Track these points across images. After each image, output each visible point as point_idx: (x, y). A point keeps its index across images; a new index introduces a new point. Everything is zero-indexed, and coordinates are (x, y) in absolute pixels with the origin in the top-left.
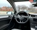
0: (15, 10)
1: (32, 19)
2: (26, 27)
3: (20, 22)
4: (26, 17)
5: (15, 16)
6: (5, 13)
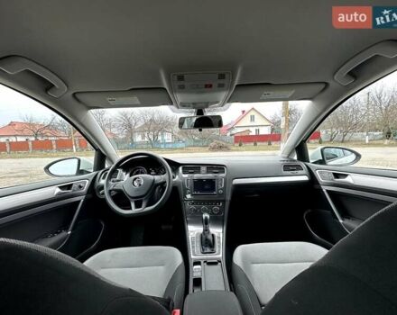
0: (97, 150)
1: (189, 186)
2: (163, 227)
3: (134, 210)
4: (158, 178)
5: (103, 182)
6: (36, 163)
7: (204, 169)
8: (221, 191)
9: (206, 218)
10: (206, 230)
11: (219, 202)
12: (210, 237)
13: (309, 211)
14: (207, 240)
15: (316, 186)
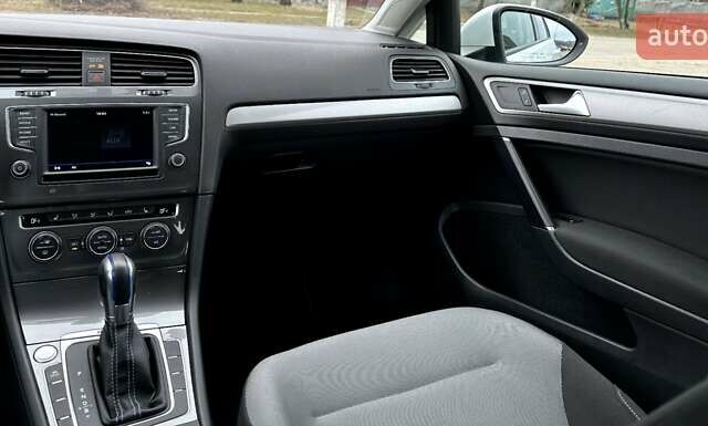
1: (24, 140)
7: (95, 62)
8: (177, 158)
9: (120, 274)
10: (119, 327)
11: (168, 200)
12: (138, 353)
13: (455, 208)
14: (124, 364)
15: (484, 130)
